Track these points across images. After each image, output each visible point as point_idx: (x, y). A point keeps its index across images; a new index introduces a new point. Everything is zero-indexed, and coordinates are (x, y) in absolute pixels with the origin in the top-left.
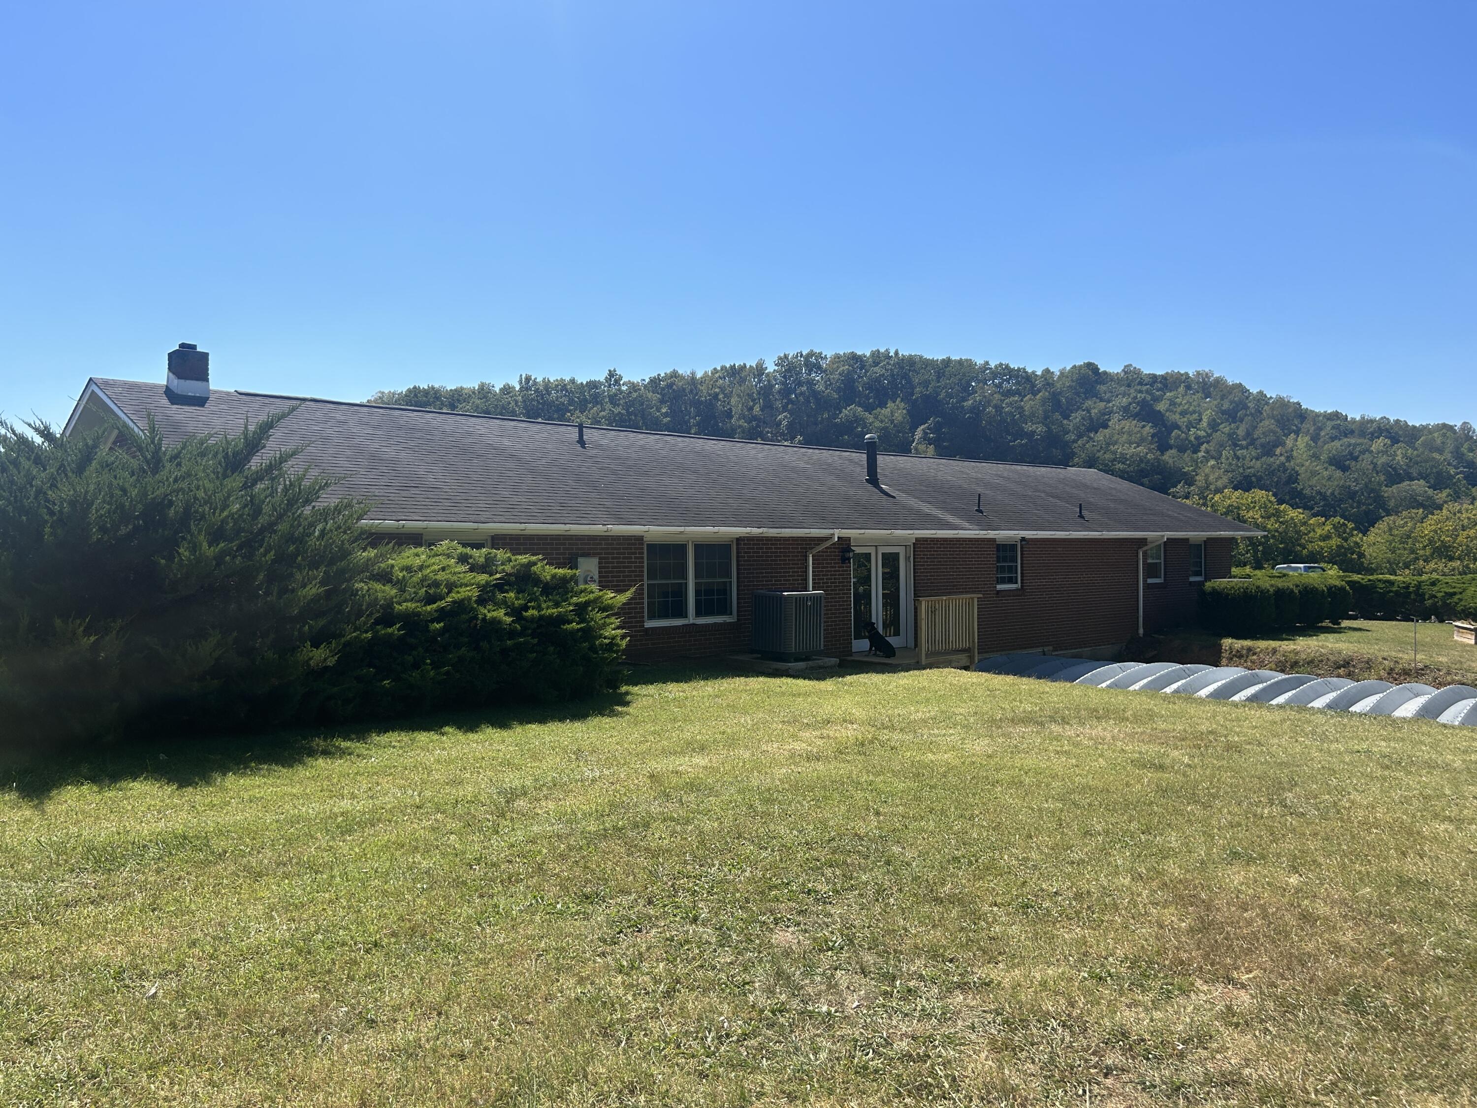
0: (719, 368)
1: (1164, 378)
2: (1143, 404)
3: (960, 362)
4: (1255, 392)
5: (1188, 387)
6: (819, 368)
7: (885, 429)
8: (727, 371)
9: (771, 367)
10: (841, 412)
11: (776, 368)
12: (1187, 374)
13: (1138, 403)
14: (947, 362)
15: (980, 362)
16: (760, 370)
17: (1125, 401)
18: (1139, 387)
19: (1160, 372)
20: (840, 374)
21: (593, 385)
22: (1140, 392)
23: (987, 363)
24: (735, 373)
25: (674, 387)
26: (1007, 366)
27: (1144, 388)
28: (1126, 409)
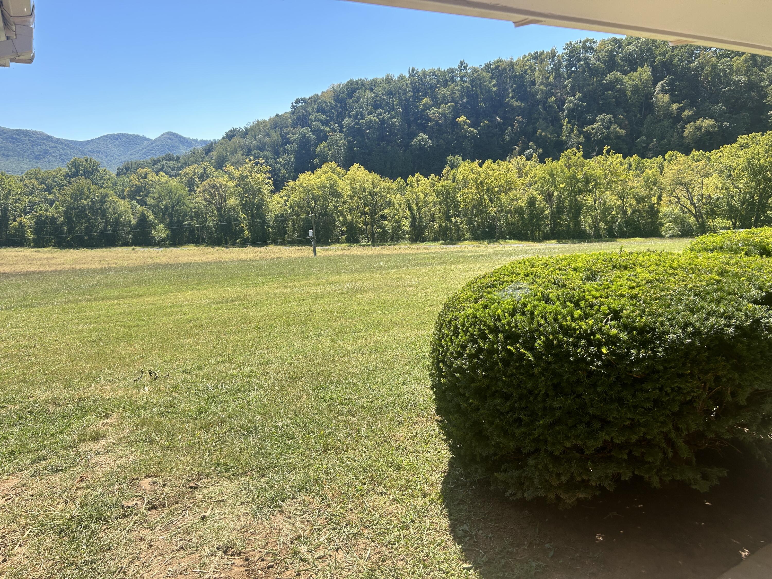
0: (527, 55)
6: (592, 48)
7: (636, 85)
8: (532, 55)
9: (560, 51)
10: (606, 76)
11: (564, 51)
16: (553, 54)
20: (606, 52)
21: (451, 71)
24: (537, 57)
25: (500, 68)
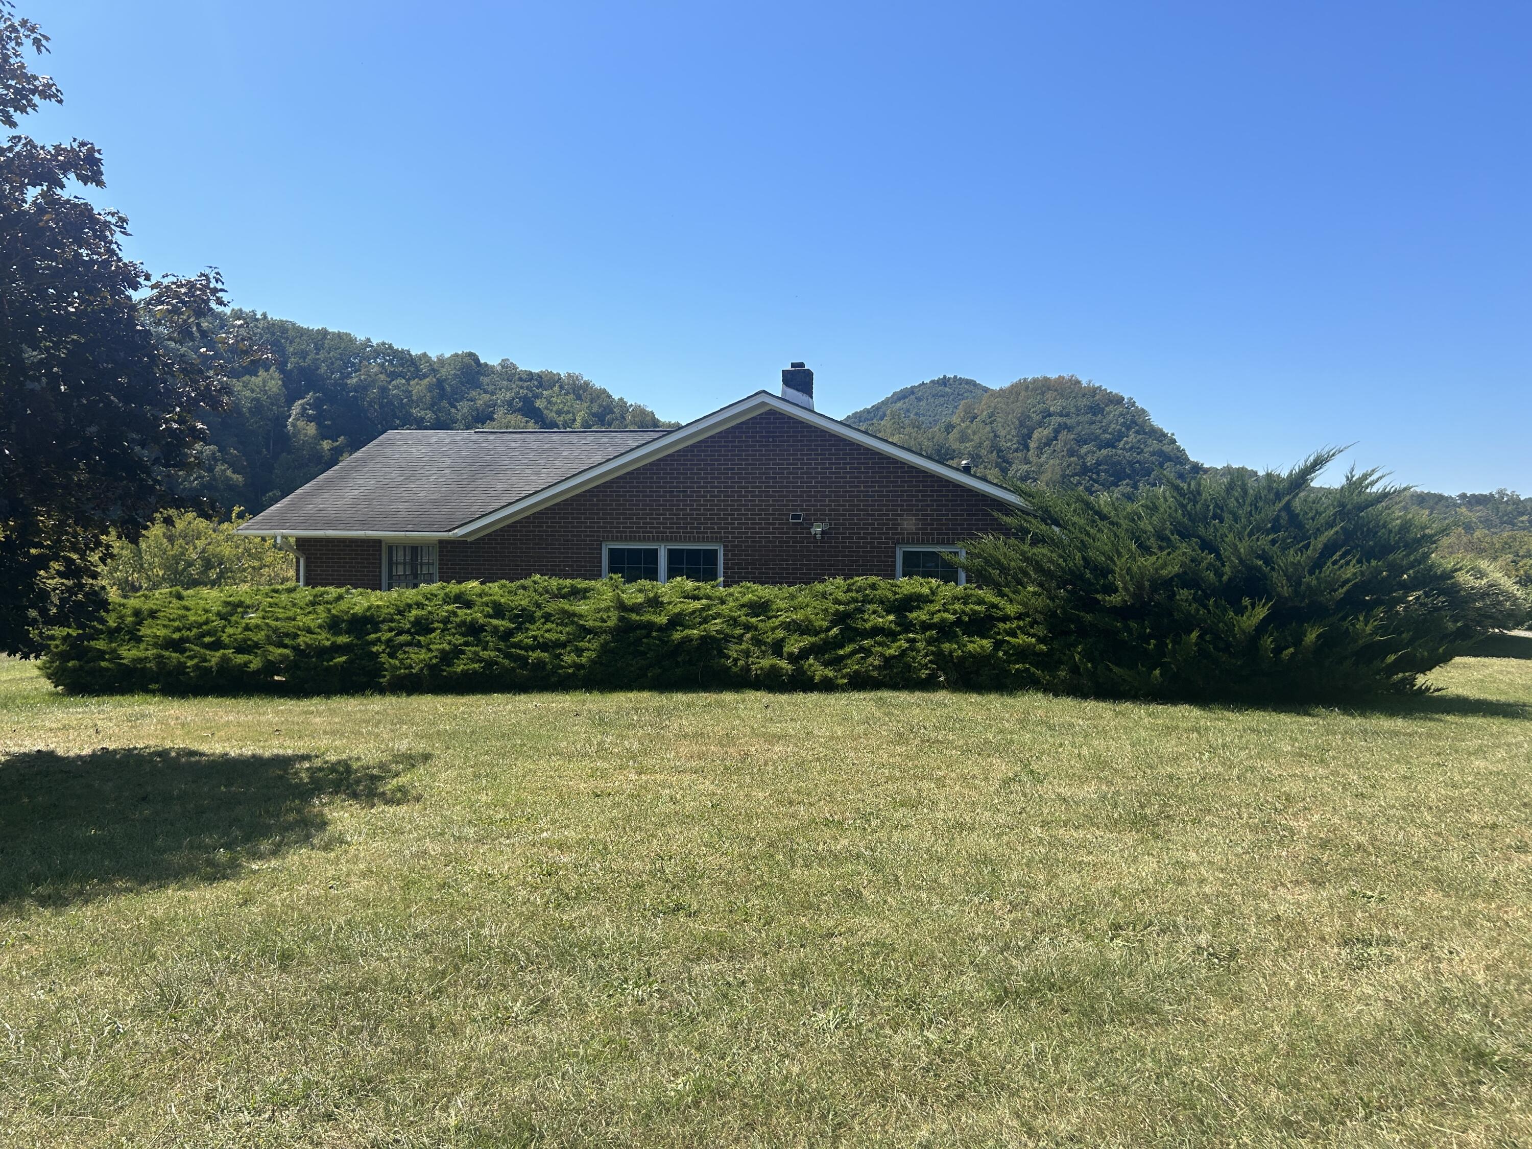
1: (540, 376)
2: (525, 399)
3: (339, 335)
4: (616, 399)
5: (561, 387)
12: (559, 374)
13: (520, 398)
14: (324, 333)
15: (361, 337)
17: (509, 395)
18: (520, 383)
19: (535, 370)
22: (522, 387)
23: (368, 340)
26: (390, 346)
27: (526, 384)
28: (510, 403)
